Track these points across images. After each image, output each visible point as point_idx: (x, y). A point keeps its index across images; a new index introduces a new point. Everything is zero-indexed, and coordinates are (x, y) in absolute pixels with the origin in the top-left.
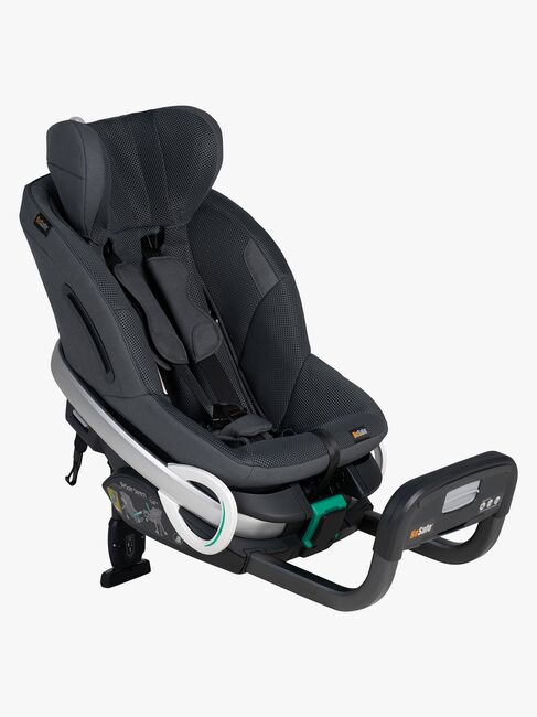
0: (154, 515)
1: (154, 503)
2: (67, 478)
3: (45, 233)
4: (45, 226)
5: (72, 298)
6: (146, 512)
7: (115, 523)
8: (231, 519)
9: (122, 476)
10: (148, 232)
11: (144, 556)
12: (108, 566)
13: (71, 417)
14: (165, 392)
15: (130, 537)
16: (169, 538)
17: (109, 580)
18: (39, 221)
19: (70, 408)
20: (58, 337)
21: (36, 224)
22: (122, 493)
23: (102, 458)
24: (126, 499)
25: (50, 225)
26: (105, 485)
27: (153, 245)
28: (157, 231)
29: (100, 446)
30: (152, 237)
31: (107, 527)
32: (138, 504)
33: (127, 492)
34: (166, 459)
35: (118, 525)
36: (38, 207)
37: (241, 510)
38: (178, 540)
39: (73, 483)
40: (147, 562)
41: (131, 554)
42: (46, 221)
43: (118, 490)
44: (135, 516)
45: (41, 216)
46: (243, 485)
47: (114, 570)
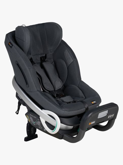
0: (38, 123)
1: (38, 120)
2: (16, 112)
3: (11, 47)
4: (11, 45)
5: (18, 65)
6: (36, 122)
7: (28, 124)
8: (59, 125)
9: (30, 112)
10: (42, 56)
11: (36, 133)
12: (26, 136)
13: (17, 96)
14: (42, 91)
15: (32, 128)
16: (43, 129)
17: (27, 139)
18: (9, 44)
19: (17, 94)
20: (14, 75)
21: (9, 45)
22: (30, 117)
23: (25, 107)
24: (31, 118)
25: (12, 45)
26: (26, 114)
27: (43, 59)
28: (44, 55)
29: (25, 104)
30: (43, 57)
31: (26, 125)
32: (35, 120)
33: (32, 117)
34: (42, 108)
35: (29, 125)
36: (9, 40)
37: (61, 122)
38: (45, 130)
39: (17, 114)
40: (37, 135)
41: (32, 133)
42: (11, 44)
43: (29, 116)
44: (34, 123)
45: (10, 42)
46: (62, 116)
47: (28, 137)
